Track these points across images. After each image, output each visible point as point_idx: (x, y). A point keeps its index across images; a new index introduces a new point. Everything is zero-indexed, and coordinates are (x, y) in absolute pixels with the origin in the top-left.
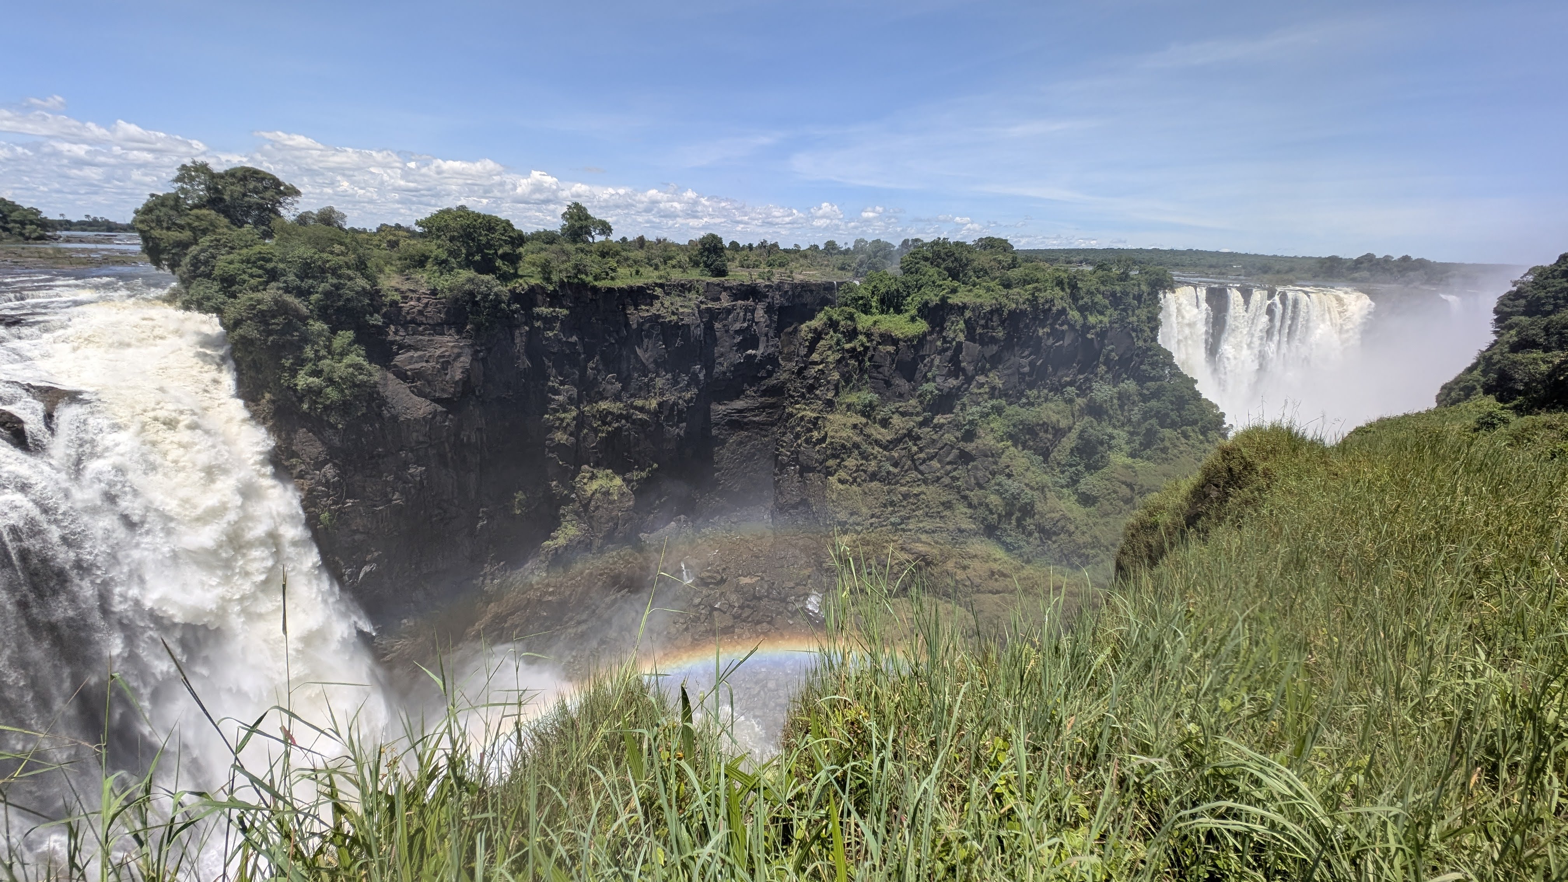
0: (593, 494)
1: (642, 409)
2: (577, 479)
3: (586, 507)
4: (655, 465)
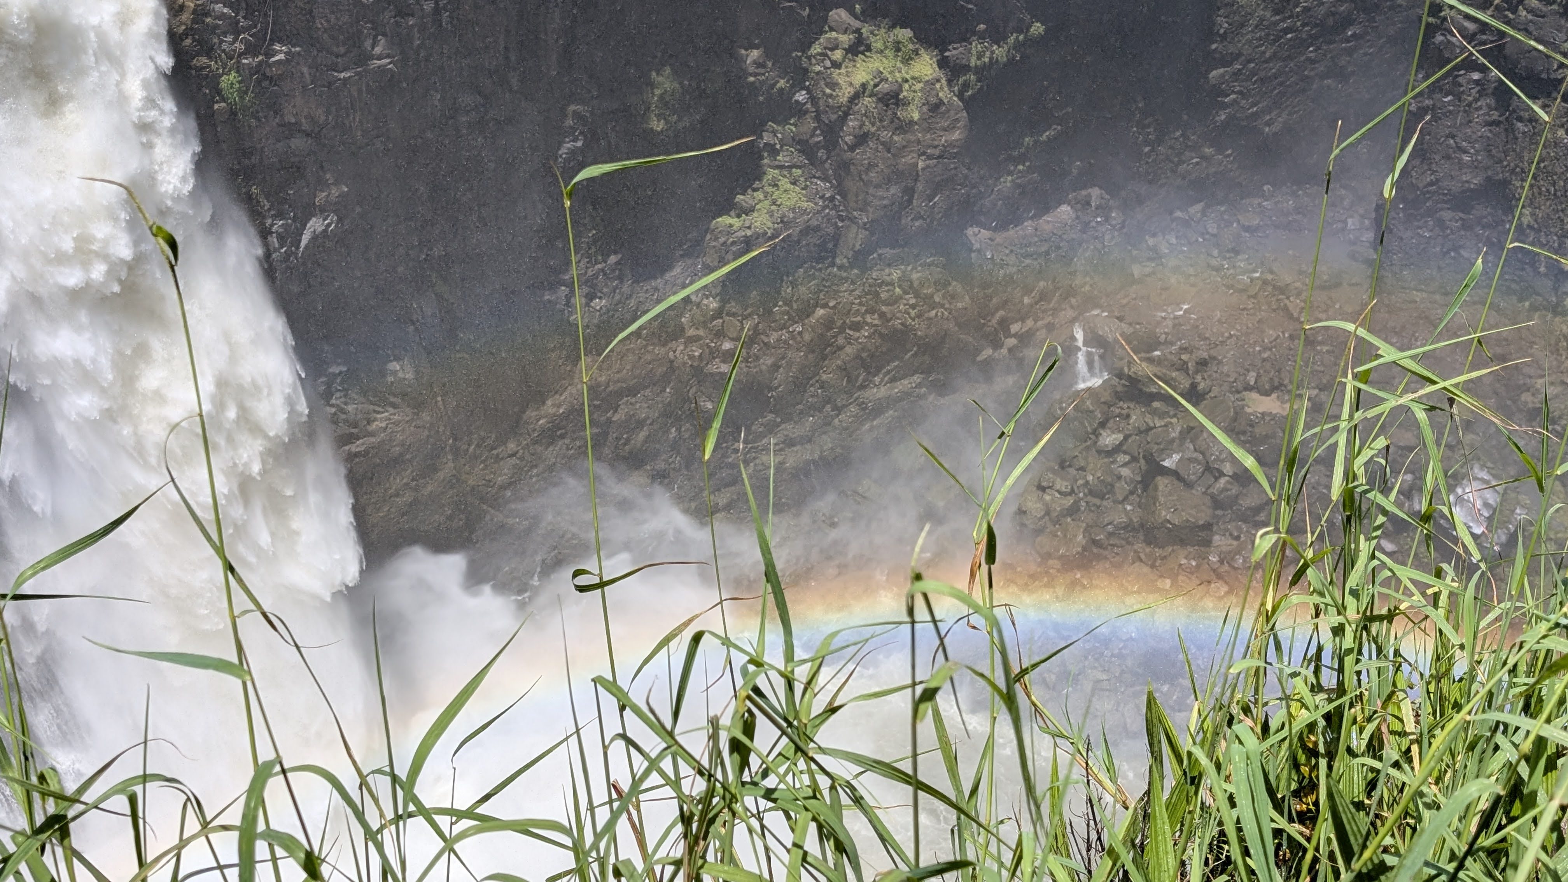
0: (855, 98)
2: (816, 49)
3: (832, 132)
4: (1037, 28)
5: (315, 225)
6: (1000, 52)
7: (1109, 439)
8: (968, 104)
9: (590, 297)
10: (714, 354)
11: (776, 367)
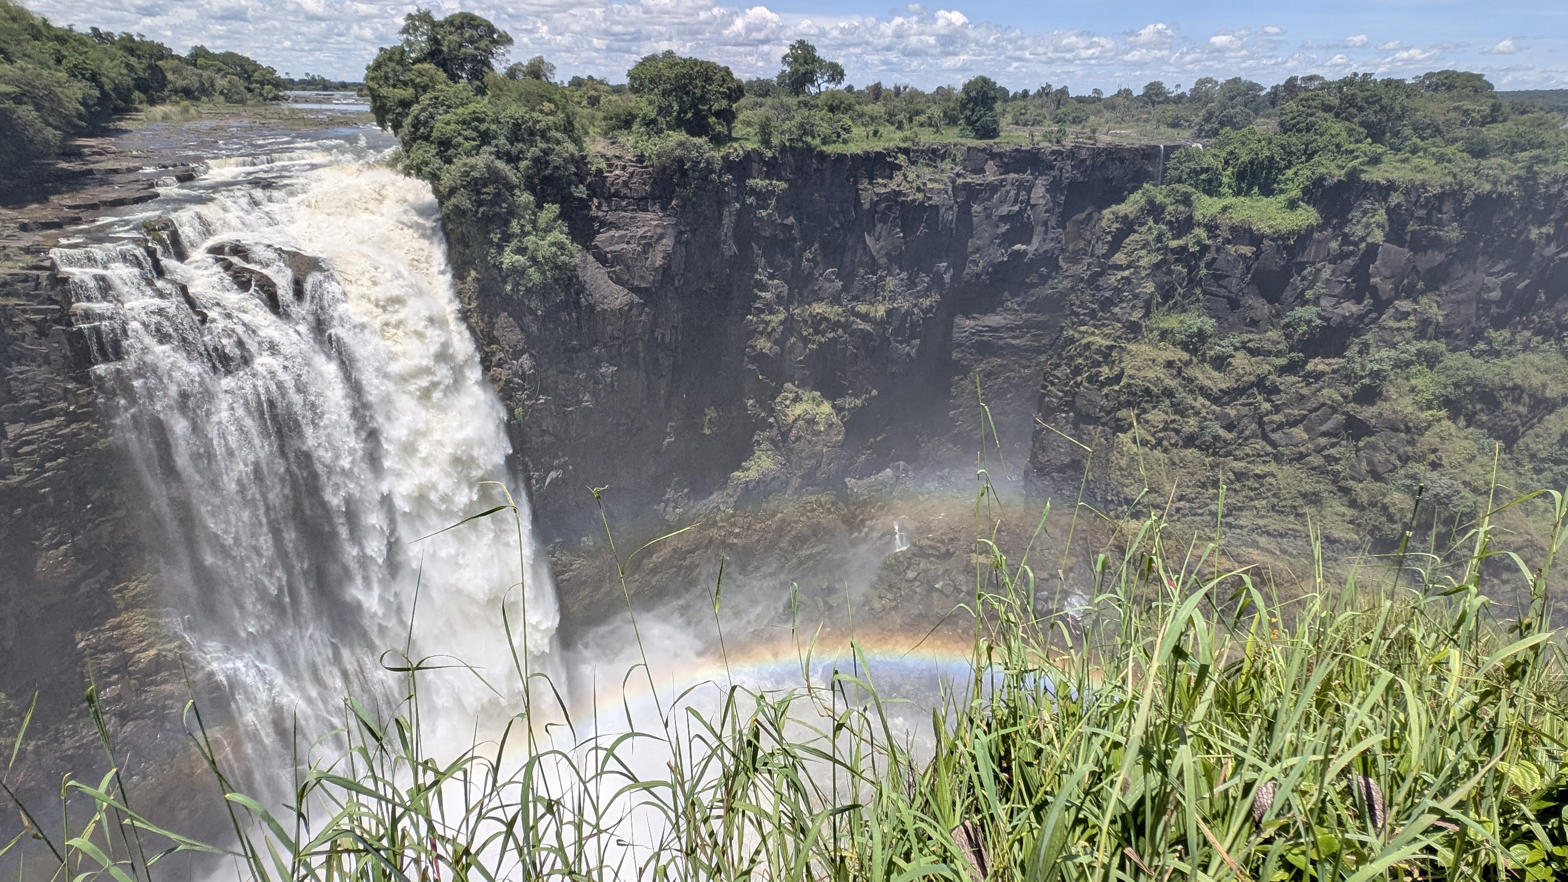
0: (796, 420)
1: (865, 317)
2: (778, 400)
3: (785, 435)
4: (875, 392)
5: (553, 475)
6: (859, 402)
7: (911, 575)
8: (845, 424)
9: (675, 508)
10: (731, 534)
11: (759, 541)
